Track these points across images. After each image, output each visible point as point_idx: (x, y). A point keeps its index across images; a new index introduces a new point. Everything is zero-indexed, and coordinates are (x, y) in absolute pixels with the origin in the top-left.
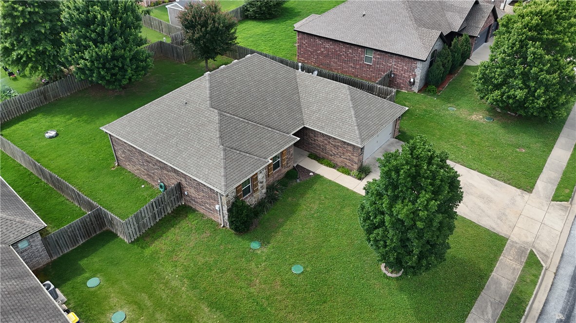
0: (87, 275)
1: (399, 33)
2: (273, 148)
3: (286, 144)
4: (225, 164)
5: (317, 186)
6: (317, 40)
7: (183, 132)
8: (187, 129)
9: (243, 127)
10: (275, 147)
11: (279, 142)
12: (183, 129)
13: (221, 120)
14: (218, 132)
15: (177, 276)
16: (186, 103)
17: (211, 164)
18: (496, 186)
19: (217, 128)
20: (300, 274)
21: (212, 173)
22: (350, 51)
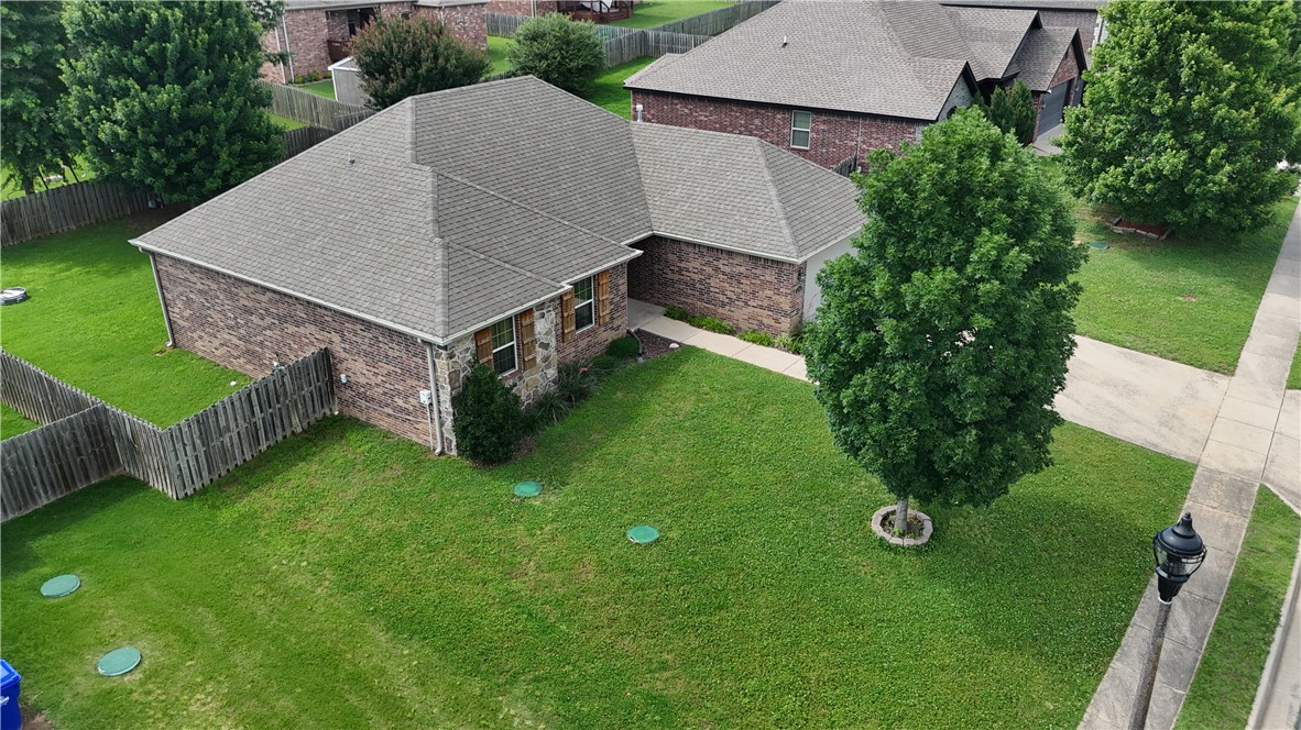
0: (46, 570)
1: (869, 71)
2: (574, 262)
3: (607, 258)
4: (447, 276)
5: (689, 367)
6: (678, 107)
7: (341, 222)
8: (350, 214)
9: (496, 208)
10: (580, 260)
11: (589, 252)
12: (341, 217)
13: (438, 188)
14: (430, 211)
15: (305, 564)
16: (353, 162)
17: (408, 280)
18: (1142, 363)
19: (429, 202)
20: (649, 546)
21: (411, 299)
22: (757, 122)
